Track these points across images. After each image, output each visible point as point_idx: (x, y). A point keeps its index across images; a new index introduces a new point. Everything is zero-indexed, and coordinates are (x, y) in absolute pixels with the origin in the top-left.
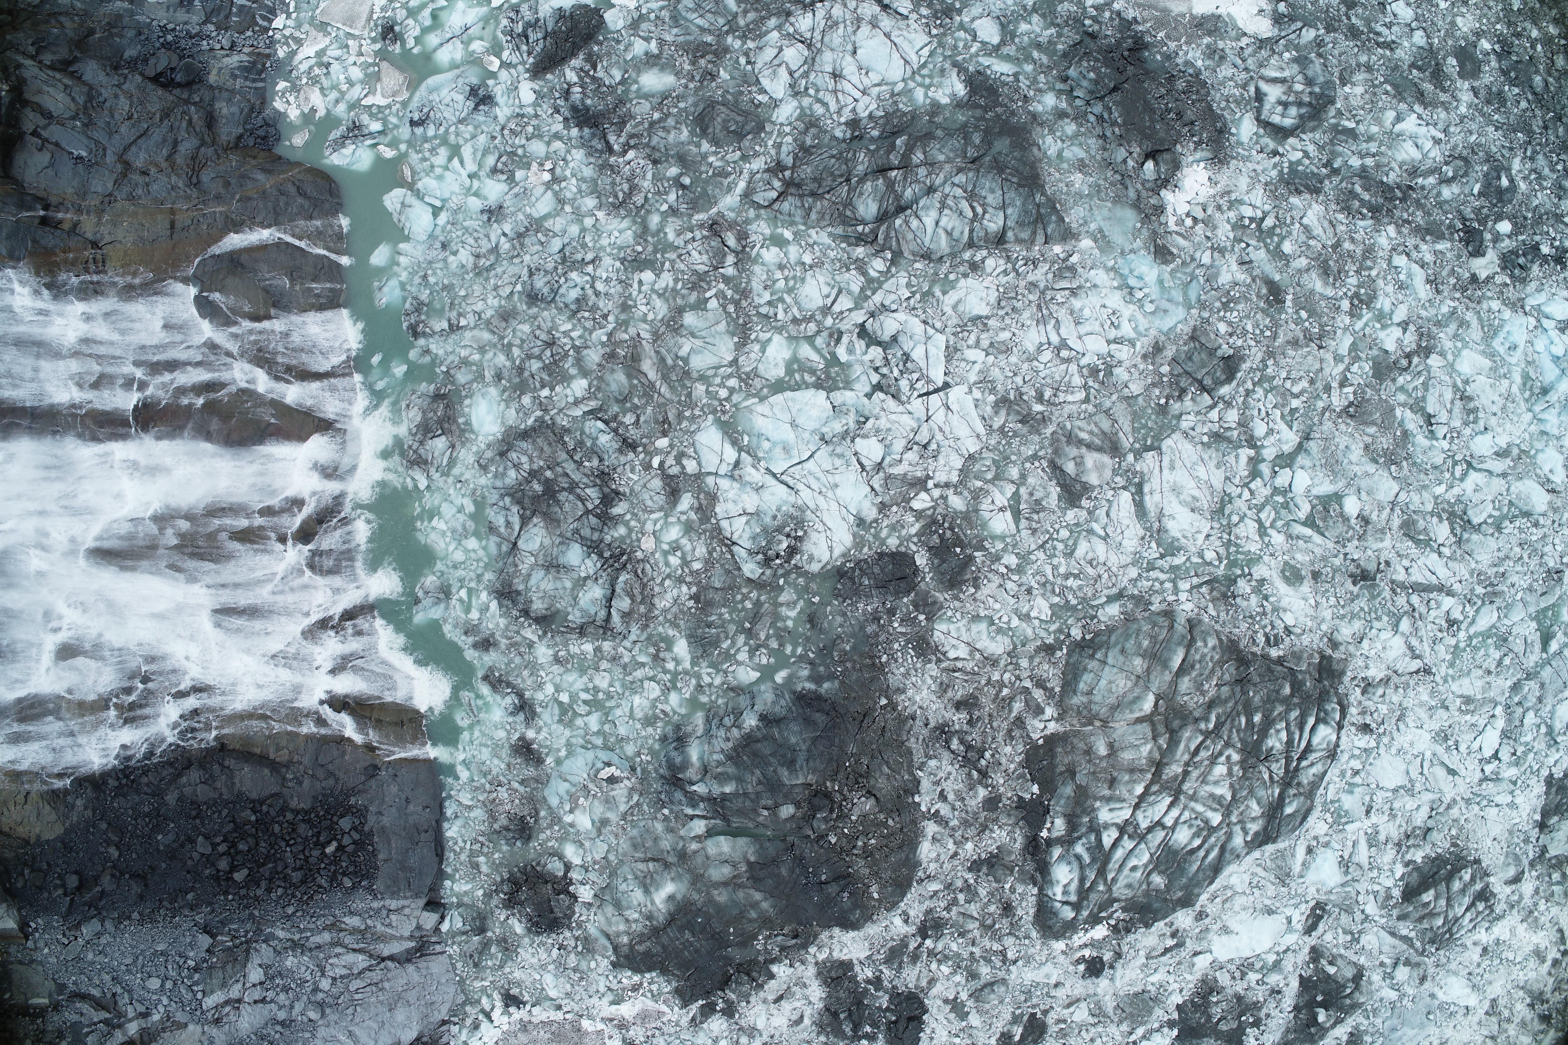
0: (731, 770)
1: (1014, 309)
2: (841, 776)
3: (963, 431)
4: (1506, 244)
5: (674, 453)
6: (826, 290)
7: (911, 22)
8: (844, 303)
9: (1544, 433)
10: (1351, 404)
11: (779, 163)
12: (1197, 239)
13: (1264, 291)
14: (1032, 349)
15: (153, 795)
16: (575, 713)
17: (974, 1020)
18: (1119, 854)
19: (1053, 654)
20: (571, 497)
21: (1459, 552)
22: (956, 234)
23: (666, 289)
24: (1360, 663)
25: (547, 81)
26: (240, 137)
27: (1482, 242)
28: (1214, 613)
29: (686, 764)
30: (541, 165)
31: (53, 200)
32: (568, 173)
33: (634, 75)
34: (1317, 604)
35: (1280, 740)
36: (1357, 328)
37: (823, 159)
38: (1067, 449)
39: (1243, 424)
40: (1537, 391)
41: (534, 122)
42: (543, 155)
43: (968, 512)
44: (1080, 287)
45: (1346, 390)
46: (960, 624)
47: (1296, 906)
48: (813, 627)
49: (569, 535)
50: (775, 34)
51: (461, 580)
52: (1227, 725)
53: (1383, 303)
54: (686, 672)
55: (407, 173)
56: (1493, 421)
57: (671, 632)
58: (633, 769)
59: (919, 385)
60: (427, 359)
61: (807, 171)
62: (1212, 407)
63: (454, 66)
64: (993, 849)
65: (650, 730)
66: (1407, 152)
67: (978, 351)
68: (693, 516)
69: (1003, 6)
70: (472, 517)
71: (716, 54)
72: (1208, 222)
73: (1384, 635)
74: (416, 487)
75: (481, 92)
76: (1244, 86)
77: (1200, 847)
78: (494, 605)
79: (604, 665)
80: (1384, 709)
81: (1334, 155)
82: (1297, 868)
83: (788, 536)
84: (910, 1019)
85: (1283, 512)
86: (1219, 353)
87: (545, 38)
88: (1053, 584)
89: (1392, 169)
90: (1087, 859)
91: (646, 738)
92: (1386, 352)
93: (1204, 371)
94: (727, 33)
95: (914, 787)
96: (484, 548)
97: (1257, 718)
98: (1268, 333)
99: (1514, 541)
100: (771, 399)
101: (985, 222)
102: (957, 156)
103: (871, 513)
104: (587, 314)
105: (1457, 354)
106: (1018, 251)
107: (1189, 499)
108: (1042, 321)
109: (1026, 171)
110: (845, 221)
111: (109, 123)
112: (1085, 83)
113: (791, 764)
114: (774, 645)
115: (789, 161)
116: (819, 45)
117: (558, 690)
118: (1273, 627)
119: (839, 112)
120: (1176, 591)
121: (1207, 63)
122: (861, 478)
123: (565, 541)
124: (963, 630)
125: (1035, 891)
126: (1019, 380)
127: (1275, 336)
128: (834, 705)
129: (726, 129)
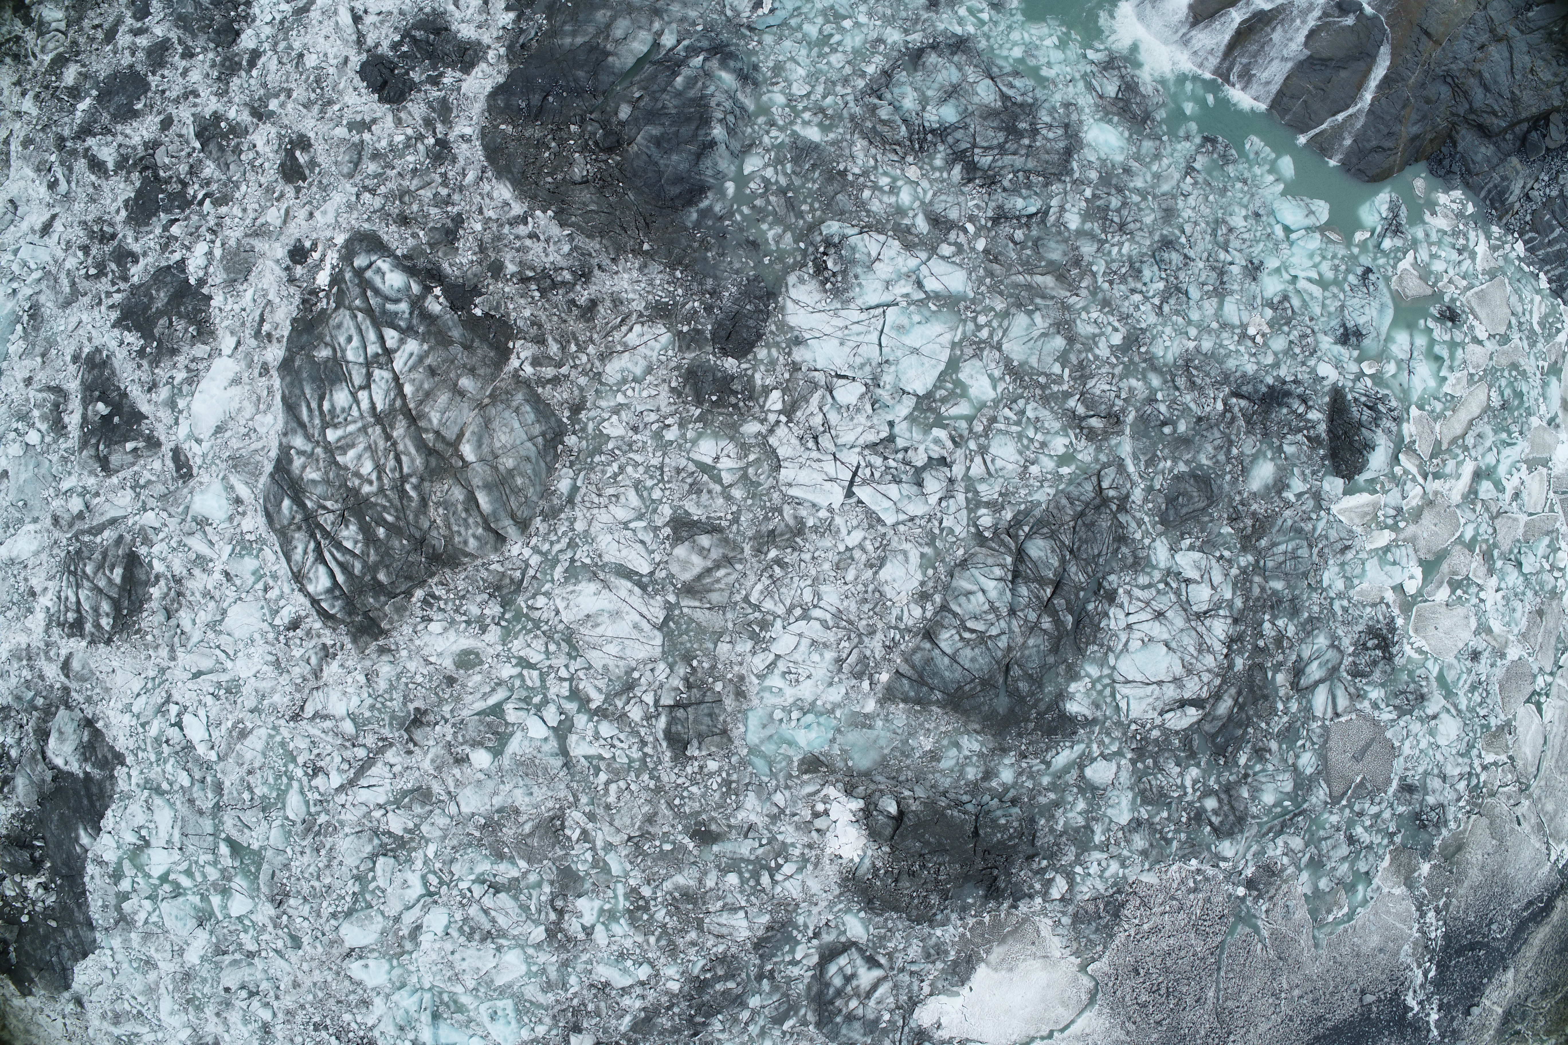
0: (692, 93)
1: (865, 601)
2: (616, 172)
3: (804, 476)
5: (966, 247)
6: (999, 463)
7: (1155, 715)
8: (977, 469)
9: (403, 986)
10: (563, 827)
11: (1127, 510)
12: (800, 805)
13: (713, 827)
14: (823, 588)
16: (831, 23)
17: (341, 132)
18: (372, 336)
19: (571, 409)
20: (995, 142)
21: (369, 825)
22: (962, 599)
23: (1096, 344)
24: (350, 663)
25: (1324, 394)
26: (1455, 144)
28: (492, 568)
29: (724, 65)
30: (1264, 336)
32: (1242, 349)
33: (1279, 462)
34: (428, 663)
35: (347, 539)
36: (620, 886)
37: (1102, 545)
38: (721, 551)
39: (622, 718)
40: (442, 1009)
41: (1300, 358)
42: (1270, 343)
43: (738, 432)
44: (840, 670)
45: (577, 832)
46: (655, 355)
47: (204, 456)
48: (748, 241)
49: (968, 120)
50: (1228, 595)
51: (996, 23)
52: (397, 502)
53: (621, 928)
54: (792, 123)
55: (1333, 236)
56: (448, 946)
57: (832, 136)
58: (751, 29)
59: (868, 472)
61: (1104, 524)
62: (657, 701)
63: (1389, 339)
64: (460, 244)
65: (771, 64)
67: (856, 543)
68: (907, 221)
69: (1110, 803)
71: (1248, 538)
72: (806, 827)
73: (355, 701)
75: (1353, 340)
76: (890, 956)
77: (320, 406)
78: (959, 30)
79: (848, 70)
80: (297, 654)
81: (775, 988)
82: (234, 479)
83: (834, 274)
84: (385, 83)
85: (524, 694)
86: (695, 743)
87: (1359, 420)
88: (625, 453)
89: (723, 1031)
90: (390, 307)
91: (768, 57)
92: (580, 896)
93: (691, 718)
95: (561, 219)
96: (1006, 58)
97: (381, 532)
98: (677, 802)
99: (337, 884)
101: (953, 632)
102: (1022, 657)
103: (799, 354)
104: (1124, 271)
105: (528, 960)
106: (908, 644)
107: (599, 621)
108: (838, 615)
109: (966, 704)
110: (1041, 523)
112: (999, 813)
113: (658, 142)
114: (758, 202)
115: (1123, 518)
116: (1193, 624)
117: (857, 24)
118: (440, 610)
120: (536, 550)
121: (934, 940)
122: (832, 368)
123: (965, 114)
124: (649, 353)
125: (399, 253)
126: (807, 557)
127: (670, 805)
128: (675, 209)
129: (1184, 494)
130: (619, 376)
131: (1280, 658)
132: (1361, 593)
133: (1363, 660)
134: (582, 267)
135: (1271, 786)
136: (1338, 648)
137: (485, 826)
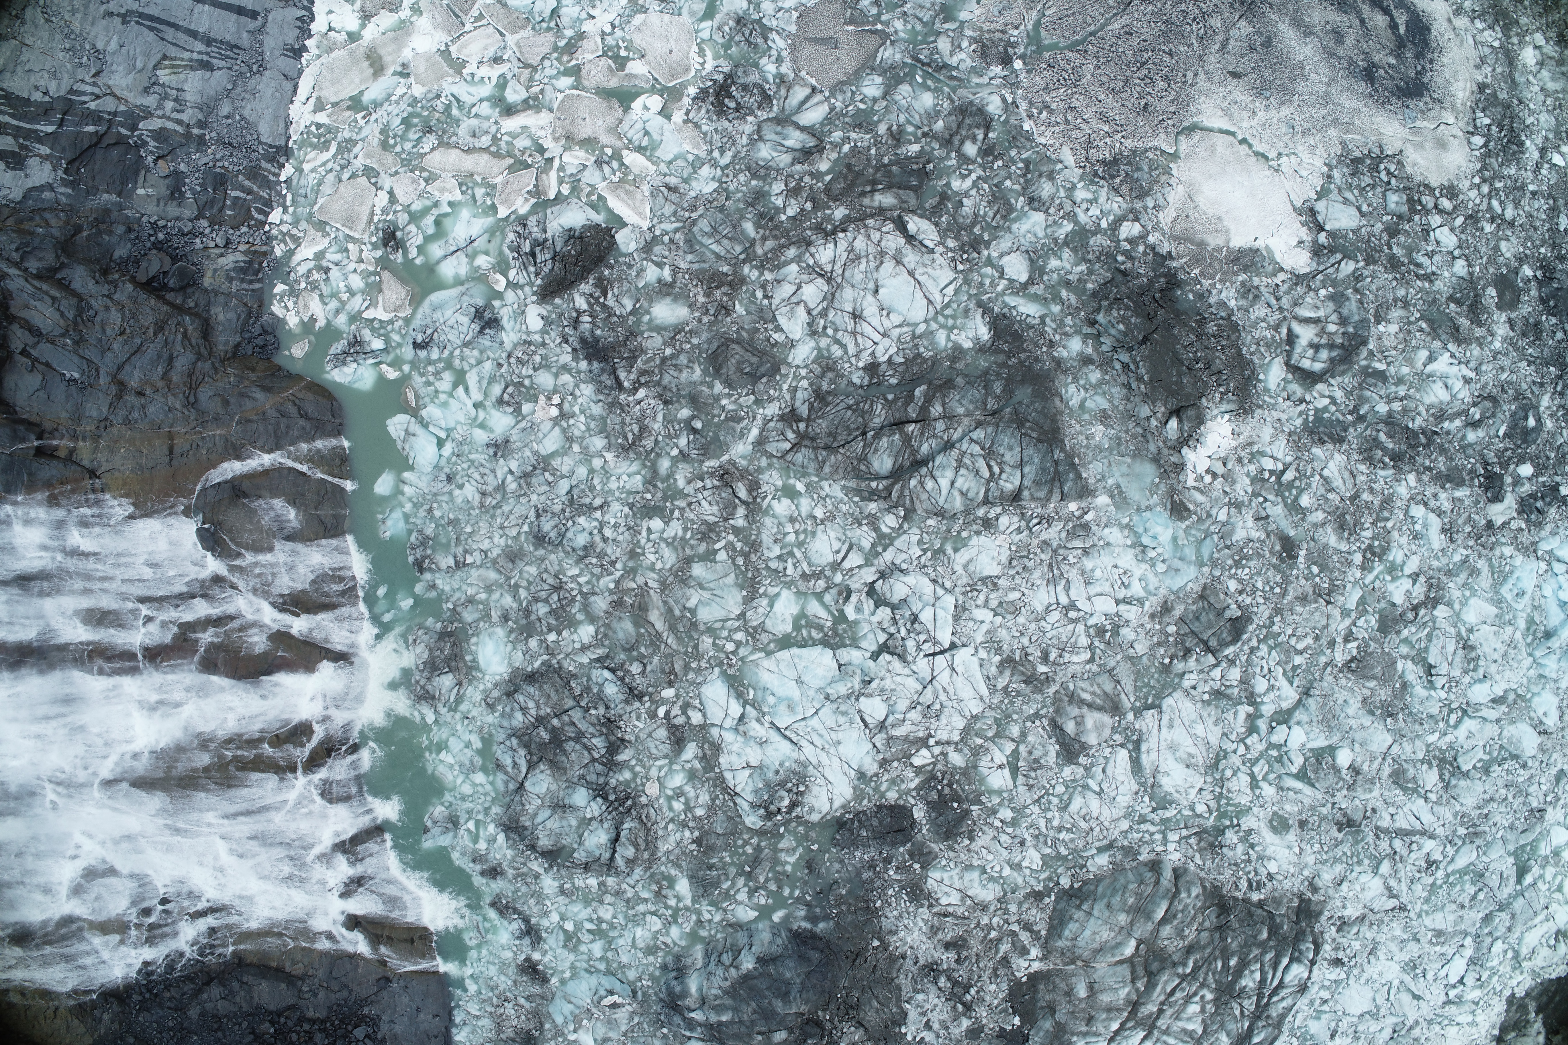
0: (728, 1001)
2: (832, 1006)
3: (966, 693)
4: (1526, 488)
5: (680, 703)
6: (836, 545)
7: (937, 256)
8: (855, 559)
9: (1541, 676)
10: (1353, 659)
11: (793, 410)
12: (1215, 494)
13: (1278, 548)
14: (1040, 609)
15: (176, 1010)
16: (579, 939)
19: (1041, 900)
20: (578, 747)
21: (1445, 796)
22: (971, 495)
23: (674, 538)
24: (1338, 903)
25: (556, 307)
26: (237, 346)
27: (1502, 483)
28: (1200, 862)
29: (685, 994)
30: (549, 399)
31: (47, 426)
32: (576, 409)
33: (646, 305)
35: (1254, 980)
36: (1367, 582)
38: (1069, 709)
39: (1245, 681)
40: (1539, 635)
41: (542, 351)
42: (551, 388)
43: (967, 767)
44: (1093, 546)
45: (1349, 646)
46: (953, 873)
48: (811, 871)
49: (575, 780)
50: (794, 268)
51: (469, 812)
52: (1204, 969)
53: (1396, 555)
54: (687, 909)
55: (411, 397)
56: (1493, 668)
57: (673, 872)
58: (634, 993)
59: (925, 647)
60: (433, 594)
61: (822, 425)
62: (1215, 666)
65: (651, 958)
66: (1437, 394)
67: (986, 611)
68: (697, 765)
69: (1033, 239)
70: (479, 752)
71: (731, 285)
72: (1228, 477)
73: (1364, 878)
74: (423, 719)
75: (487, 315)
76: (1276, 328)
78: (501, 837)
79: (608, 898)
80: (1356, 945)
81: (1362, 400)
83: (789, 791)
85: (1277, 766)
86: (1228, 614)
87: (553, 258)
88: (1046, 836)
89: (1419, 414)
91: (647, 965)
92: (1394, 605)
93: (1210, 632)
94: (744, 261)
95: (901, 1019)
97: (1233, 962)
98: (1277, 590)
100: (778, 655)
101: (1001, 482)
102: (977, 408)
103: (872, 768)
104: (594, 561)
105: (1464, 603)
106: (1033, 508)
107: (1185, 756)
108: (1052, 581)
109: (1047, 424)
110: (859, 476)
111: (100, 340)
112: (1113, 332)
113: (785, 996)
114: (773, 887)
115: (804, 411)
116: (839, 280)
117: (563, 918)
118: (1256, 874)
119: (857, 356)
120: (1165, 841)
121: (1241, 303)
123: (571, 785)
124: (956, 878)
128: (828, 944)
129: (741, 371)
130: (990, 885)
131: (807, 179)
132: (696, 146)
133: (751, 101)
134: (927, 976)
135: (917, 105)
136: (759, 131)
137: (1391, 715)
